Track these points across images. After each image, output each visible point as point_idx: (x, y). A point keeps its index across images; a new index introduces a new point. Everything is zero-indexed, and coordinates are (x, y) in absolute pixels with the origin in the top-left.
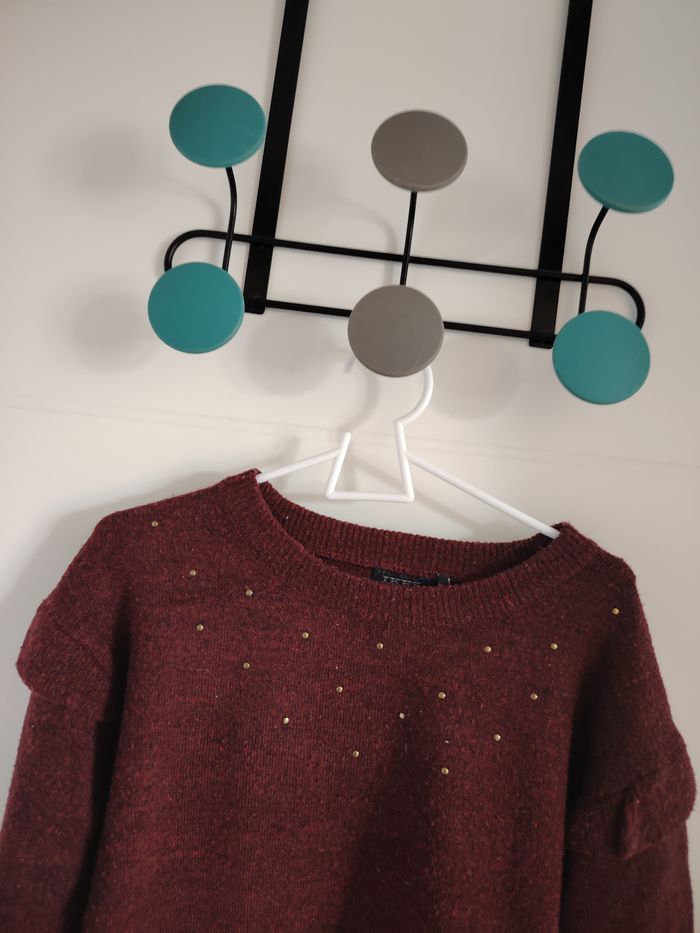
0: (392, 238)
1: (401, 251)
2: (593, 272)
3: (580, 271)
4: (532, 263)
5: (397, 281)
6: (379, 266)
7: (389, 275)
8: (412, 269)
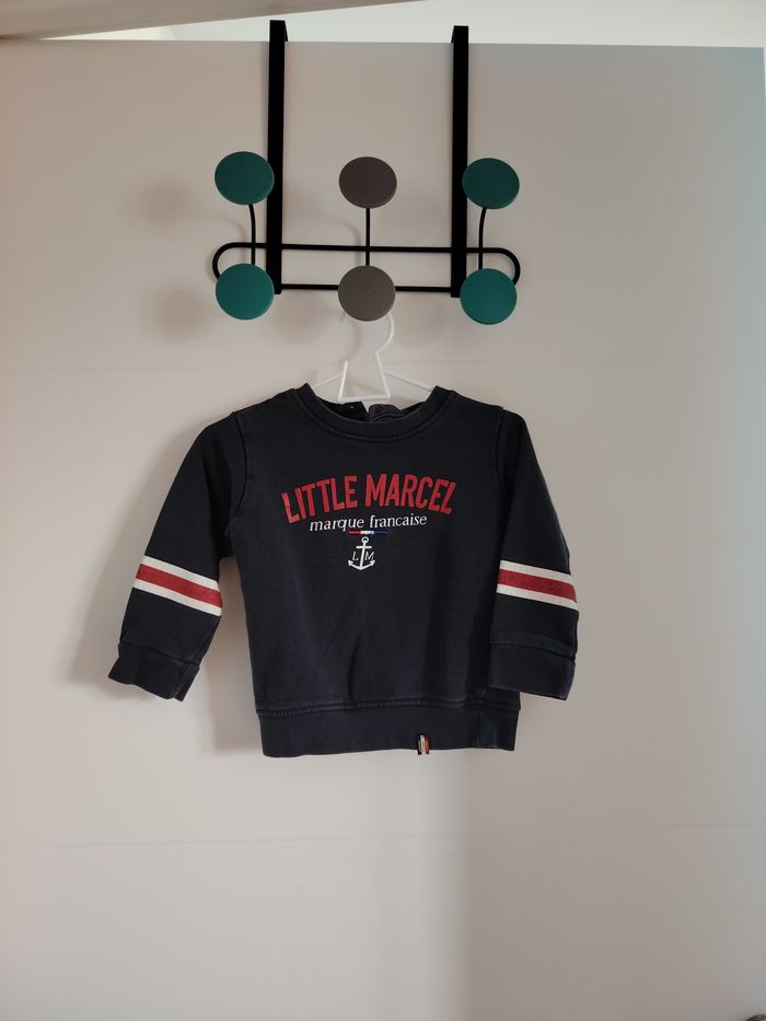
0: (357, 235)
1: (364, 244)
2: (485, 246)
3: (477, 246)
4: (447, 243)
5: (364, 264)
6: (351, 255)
7: (358, 260)
8: (372, 255)
